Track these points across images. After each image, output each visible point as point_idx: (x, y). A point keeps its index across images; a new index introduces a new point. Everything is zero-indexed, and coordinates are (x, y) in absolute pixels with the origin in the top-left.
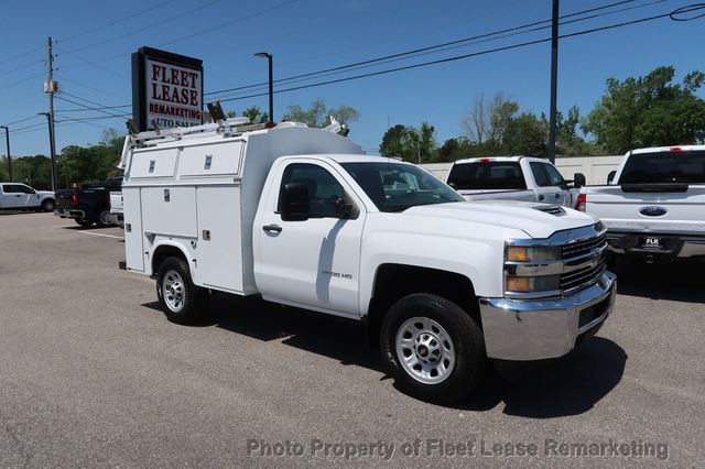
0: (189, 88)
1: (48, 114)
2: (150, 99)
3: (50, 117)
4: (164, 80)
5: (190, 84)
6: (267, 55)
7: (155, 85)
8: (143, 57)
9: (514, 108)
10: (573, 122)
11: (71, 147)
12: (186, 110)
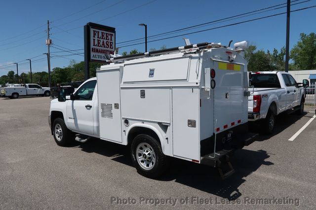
0: (109, 41)
1: (47, 54)
2: (92, 46)
3: (48, 55)
4: (98, 37)
5: (110, 39)
6: (144, 25)
7: (94, 40)
8: (89, 27)
9: (254, 48)
10: (283, 54)
11: (57, 68)
12: (108, 51)
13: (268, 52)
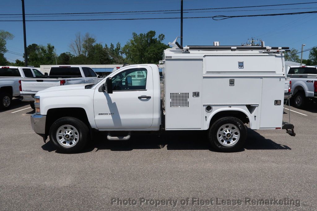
9: (93, 41)
10: (118, 49)
13: (106, 46)
